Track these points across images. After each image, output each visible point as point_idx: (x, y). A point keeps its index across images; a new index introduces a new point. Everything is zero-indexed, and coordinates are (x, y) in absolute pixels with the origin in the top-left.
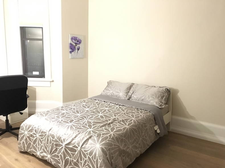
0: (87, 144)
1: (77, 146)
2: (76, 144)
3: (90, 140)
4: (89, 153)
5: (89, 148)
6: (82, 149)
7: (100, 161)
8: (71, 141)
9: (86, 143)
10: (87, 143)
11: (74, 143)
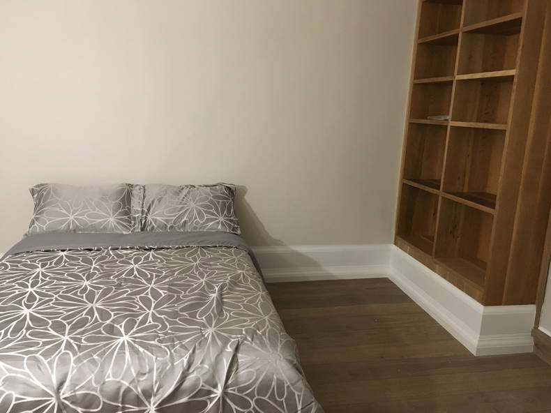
0: (237, 369)
1: (207, 387)
2: (201, 383)
3: (239, 355)
4: (258, 390)
5: (254, 377)
6: (229, 390)
7: (302, 394)
8: (181, 384)
9: (235, 368)
10: (238, 365)
11: (195, 385)
